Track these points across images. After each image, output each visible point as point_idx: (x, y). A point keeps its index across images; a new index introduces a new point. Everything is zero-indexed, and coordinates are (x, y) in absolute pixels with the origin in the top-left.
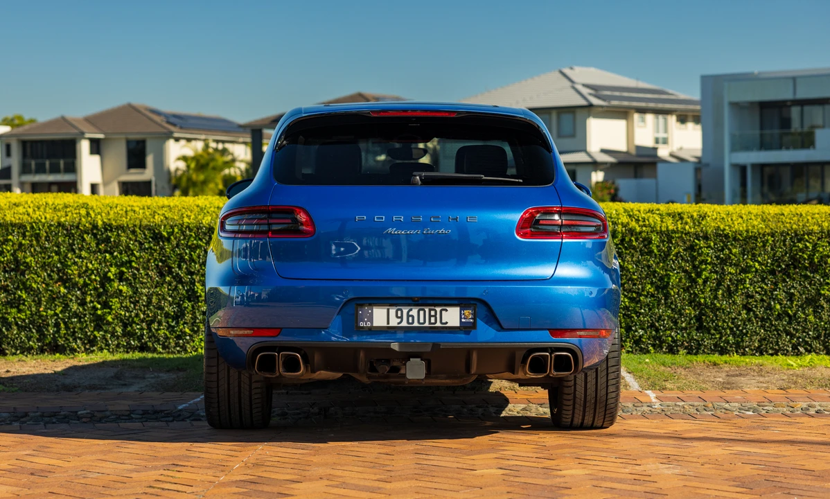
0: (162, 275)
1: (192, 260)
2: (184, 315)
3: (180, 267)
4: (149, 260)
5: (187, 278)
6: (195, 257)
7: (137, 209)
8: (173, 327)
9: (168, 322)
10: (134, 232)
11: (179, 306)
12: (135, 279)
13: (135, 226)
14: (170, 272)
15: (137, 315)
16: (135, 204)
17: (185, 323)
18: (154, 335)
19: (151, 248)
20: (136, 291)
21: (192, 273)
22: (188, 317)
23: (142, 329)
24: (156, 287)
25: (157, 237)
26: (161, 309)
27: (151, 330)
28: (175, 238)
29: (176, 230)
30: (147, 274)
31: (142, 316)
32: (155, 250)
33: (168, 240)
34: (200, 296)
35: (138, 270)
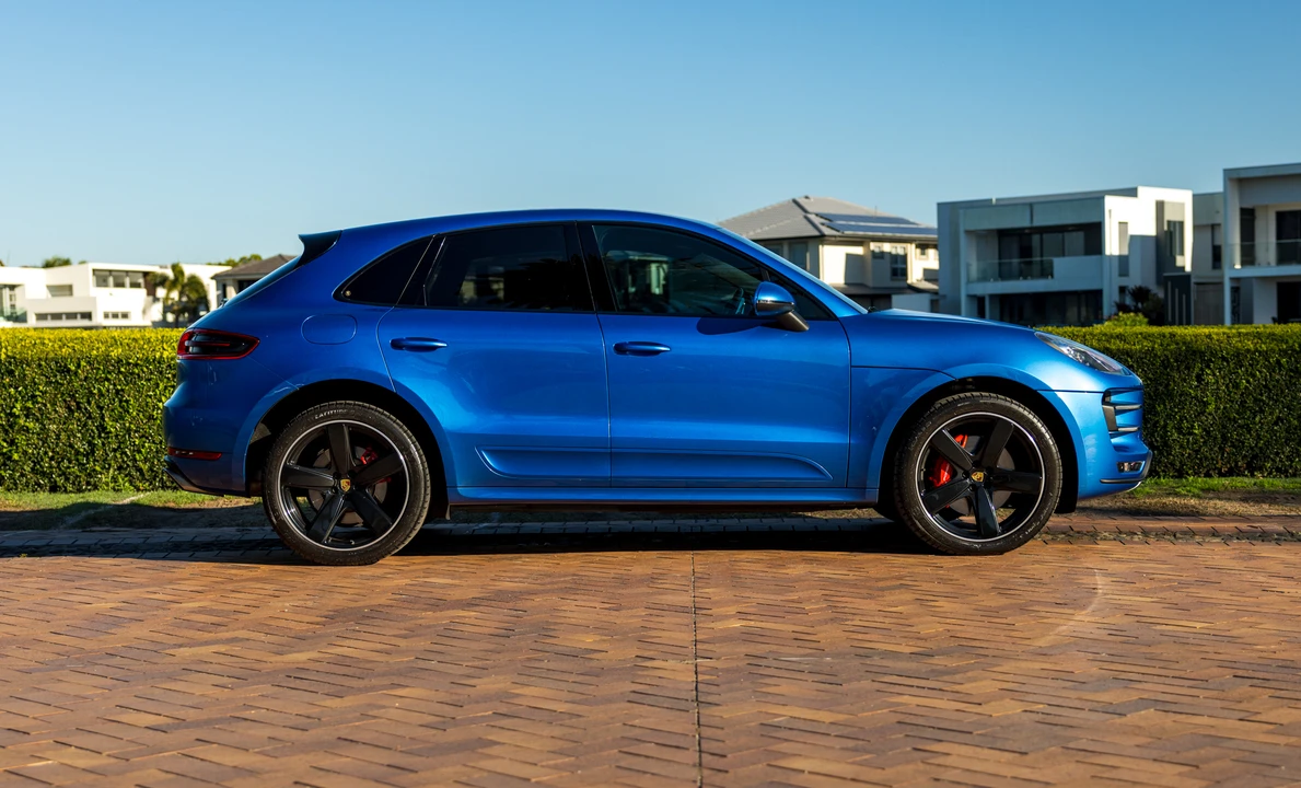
0: (71, 411)
1: (101, 394)
2: (93, 452)
3: (89, 403)
4: (56, 395)
5: (96, 414)
6: (104, 390)
7: (46, 342)
8: (84, 465)
9: (77, 460)
10: (40, 365)
11: (90, 443)
12: (42, 415)
13: (40, 359)
14: (79, 408)
15: (46, 453)
16: (46, 336)
17: (95, 460)
18: (64, 474)
19: (57, 381)
20: (43, 428)
21: (101, 408)
22: (99, 453)
23: (51, 467)
24: (65, 423)
25: (65, 371)
26: (71, 446)
27: (60, 469)
28: (83, 372)
29: (83, 363)
30: (55, 410)
31: (50, 454)
32: (62, 385)
33: (76, 373)
34: (110, 432)
35: (45, 405)
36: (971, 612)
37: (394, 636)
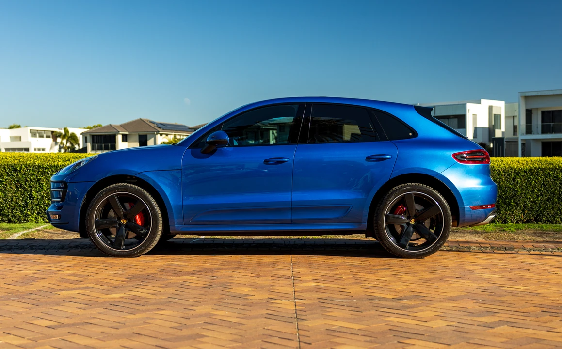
0: (17, 187)
1: (31, 180)
2: (27, 206)
3: (26, 184)
4: (11, 181)
5: (29, 189)
6: (32, 179)
7: (8, 157)
8: (23, 211)
9: (20, 209)
10: (4, 168)
11: (26, 202)
12: (5, 189)
13: (5, 165)
14: (21, 186)
15: (6, 206)
16: (8, 155)
17: (28, 210)
18: (14, 215)
19: (12, 175)
20: (6, 195)
21: (30, 187)
22: (29, 206)
23: (8, 212)
24: (15, 193)
25: (15, 170)
26: (17, 203)
27: (12, 213)
28: (23, 171)
29: (23, 167)
30: (11, 187)
31: (8, 206)
32: (14, 176)
33: (20, 171)
34: (35, 197)
35: (6, 185)
36: (418, 280)
37: (158, 287)
